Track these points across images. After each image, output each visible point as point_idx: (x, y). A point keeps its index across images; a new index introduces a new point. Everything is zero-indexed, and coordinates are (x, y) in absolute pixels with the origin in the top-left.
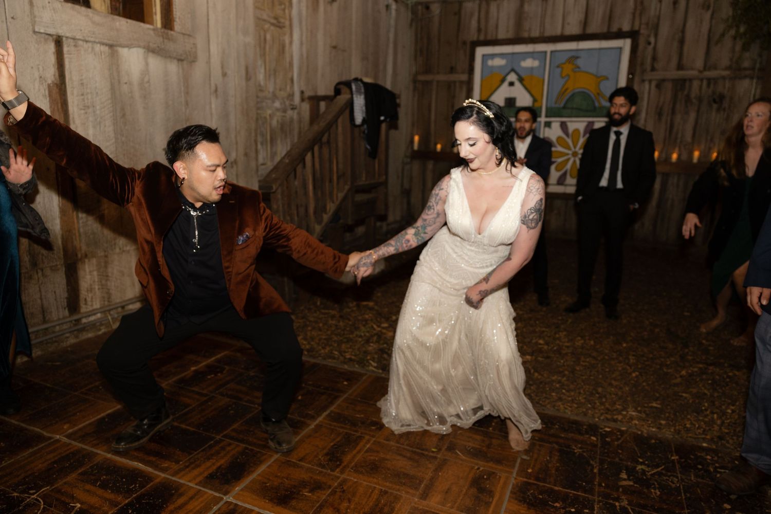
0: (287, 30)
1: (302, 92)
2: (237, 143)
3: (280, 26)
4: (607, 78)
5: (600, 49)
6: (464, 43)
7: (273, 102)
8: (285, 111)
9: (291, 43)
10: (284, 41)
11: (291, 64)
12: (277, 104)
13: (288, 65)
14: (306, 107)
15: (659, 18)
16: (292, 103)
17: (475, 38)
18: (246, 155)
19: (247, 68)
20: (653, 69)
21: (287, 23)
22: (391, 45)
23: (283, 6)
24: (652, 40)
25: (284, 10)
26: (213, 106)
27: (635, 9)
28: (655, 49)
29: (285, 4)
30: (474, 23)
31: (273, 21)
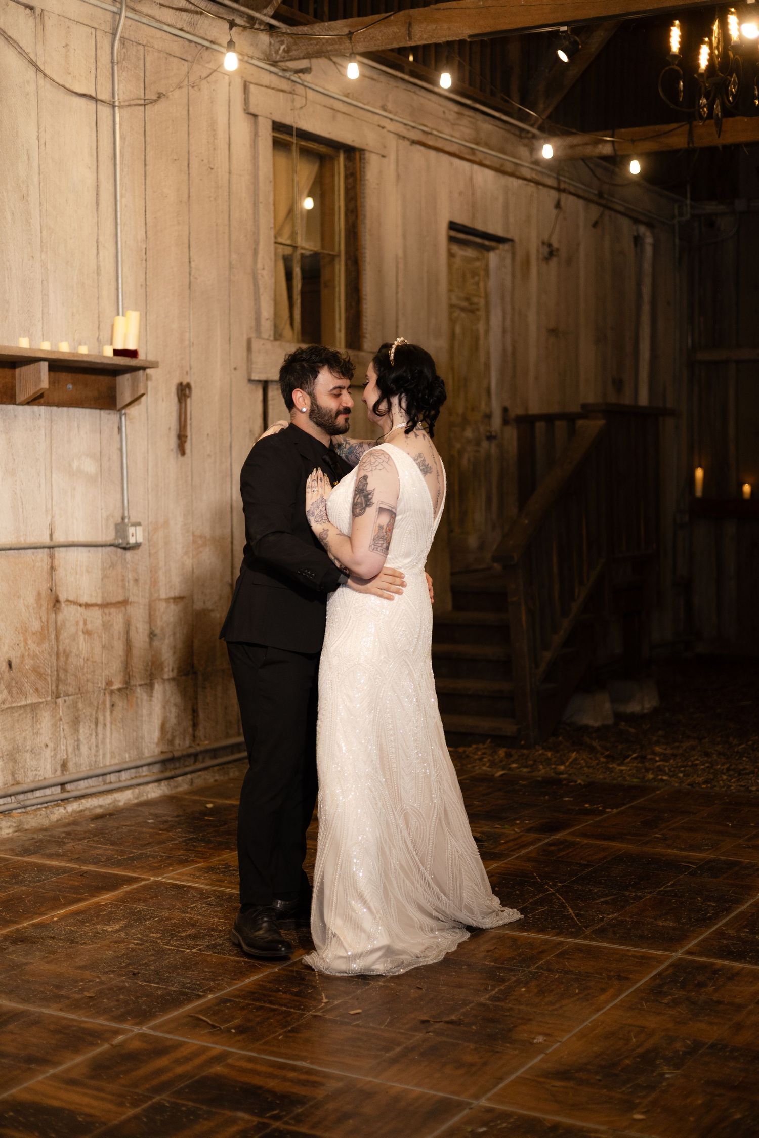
0: (482, 313)
1: (505, 410)
3: (472, 310)
7: (464, 430)
8: (478, 443)
9: (487, 331)
10: (478, 331)
11: (487, 366)
12: (469, 433)
13: (483, 368)
14: (511, 435)
16: (489, 429)
21: (482, 302)
22: (646, 308)
25: (477, 284)
29: (480, 276)
31: (464, 304)
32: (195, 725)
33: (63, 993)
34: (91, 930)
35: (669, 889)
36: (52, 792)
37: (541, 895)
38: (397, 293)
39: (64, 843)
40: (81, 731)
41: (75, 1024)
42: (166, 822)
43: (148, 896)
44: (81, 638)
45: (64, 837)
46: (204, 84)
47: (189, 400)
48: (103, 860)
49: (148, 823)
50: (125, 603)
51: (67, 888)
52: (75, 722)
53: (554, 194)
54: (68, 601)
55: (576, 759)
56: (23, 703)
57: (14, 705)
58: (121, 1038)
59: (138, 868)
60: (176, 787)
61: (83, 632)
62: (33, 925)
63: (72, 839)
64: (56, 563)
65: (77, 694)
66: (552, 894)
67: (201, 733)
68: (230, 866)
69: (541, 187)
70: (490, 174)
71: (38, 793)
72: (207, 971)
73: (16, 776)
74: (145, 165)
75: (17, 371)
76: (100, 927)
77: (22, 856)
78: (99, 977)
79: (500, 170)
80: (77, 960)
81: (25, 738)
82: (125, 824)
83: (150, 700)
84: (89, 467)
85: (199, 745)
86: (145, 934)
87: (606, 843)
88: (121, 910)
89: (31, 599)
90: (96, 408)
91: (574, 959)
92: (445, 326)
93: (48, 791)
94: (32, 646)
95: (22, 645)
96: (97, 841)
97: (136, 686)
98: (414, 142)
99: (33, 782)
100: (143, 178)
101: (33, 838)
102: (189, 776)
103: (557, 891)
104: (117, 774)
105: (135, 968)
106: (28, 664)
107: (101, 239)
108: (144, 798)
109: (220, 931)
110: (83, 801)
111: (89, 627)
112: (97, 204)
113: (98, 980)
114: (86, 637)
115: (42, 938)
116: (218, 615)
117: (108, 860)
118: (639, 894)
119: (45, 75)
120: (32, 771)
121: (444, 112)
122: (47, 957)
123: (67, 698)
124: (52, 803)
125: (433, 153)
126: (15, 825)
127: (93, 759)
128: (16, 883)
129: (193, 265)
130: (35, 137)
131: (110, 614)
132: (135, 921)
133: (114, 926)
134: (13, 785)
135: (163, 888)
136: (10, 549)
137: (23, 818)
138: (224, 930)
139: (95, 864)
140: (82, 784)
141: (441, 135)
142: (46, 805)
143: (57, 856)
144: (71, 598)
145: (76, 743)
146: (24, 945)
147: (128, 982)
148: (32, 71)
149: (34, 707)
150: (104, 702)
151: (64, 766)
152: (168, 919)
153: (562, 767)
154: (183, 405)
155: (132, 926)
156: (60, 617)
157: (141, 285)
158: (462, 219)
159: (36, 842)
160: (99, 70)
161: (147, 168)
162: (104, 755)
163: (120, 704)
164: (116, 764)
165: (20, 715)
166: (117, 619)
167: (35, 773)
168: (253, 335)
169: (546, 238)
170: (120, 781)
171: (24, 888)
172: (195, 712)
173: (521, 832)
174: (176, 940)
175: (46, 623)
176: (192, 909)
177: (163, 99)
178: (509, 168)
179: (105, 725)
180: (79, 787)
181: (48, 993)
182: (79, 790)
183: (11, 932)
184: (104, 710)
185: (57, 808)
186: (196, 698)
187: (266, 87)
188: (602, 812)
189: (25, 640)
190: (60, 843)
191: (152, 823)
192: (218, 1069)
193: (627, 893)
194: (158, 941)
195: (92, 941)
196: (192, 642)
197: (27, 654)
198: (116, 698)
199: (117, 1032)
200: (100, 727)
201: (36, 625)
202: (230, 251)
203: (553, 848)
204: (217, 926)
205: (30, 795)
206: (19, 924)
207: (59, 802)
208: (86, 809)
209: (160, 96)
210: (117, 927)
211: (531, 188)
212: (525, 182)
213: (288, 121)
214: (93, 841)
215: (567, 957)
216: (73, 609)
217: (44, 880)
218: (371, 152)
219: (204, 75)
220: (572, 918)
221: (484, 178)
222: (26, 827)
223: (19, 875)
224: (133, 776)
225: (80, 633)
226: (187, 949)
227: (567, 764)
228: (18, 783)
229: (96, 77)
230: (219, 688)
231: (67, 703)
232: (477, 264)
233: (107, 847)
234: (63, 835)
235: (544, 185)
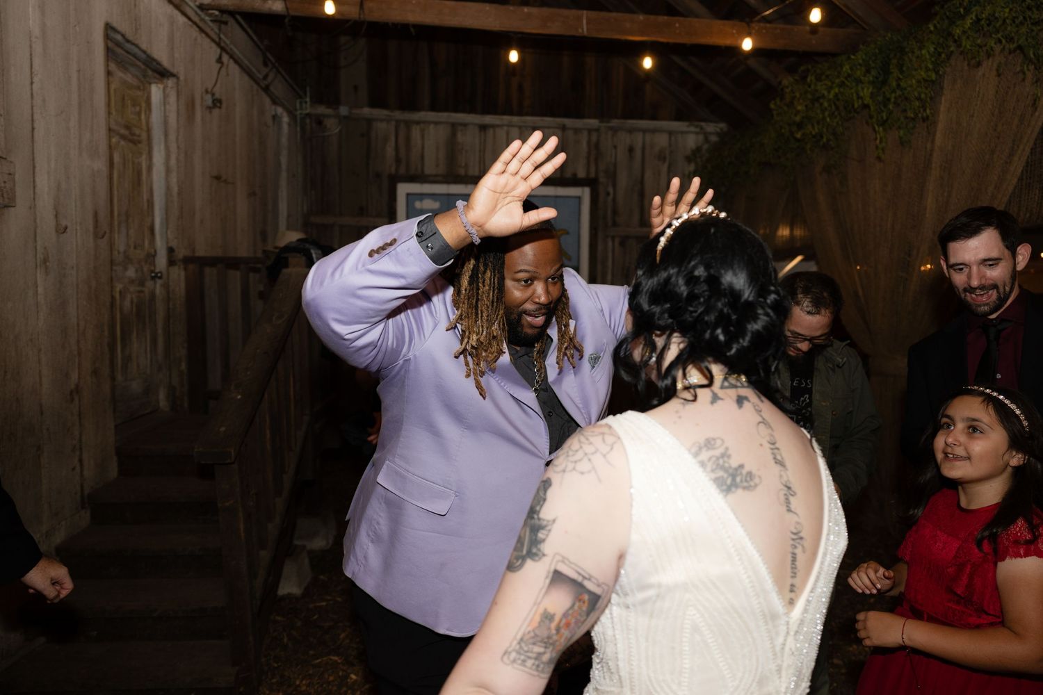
0: (144, 147)
1: (171, 250)
2: (79, 354)
3: (133, 140)
4: (568, 233)
5: (557, 197)
6: (378, 175)
7: (126, 269)
8: (142, 284)
9: (150, 168)
10: (140, 164)
11: (151, 204)
12: (131, 273)
13: (146, 205)
14: (178, 276)
15: (615, 165)
16: (153, 268)
17: (393, 170)
18: (95, 372)
19: (96, 215)
20: (615, 224)
21: (144, 135)
22: (284, 174)
23: (138, 109)
24: (611, 190)
25: (139, 114)
26: (40, 290)
27: (589, 153)
28: (614, 200)
29: (141, 107)
30: (390, 150)
31: (123, 131)
53: (216, 48)
69: (204, 35)
92: (103, 148)
169: (210, 86)
211: (195, 32)
212: (190, 23)
232: (139, 93)
235: (207, 35)
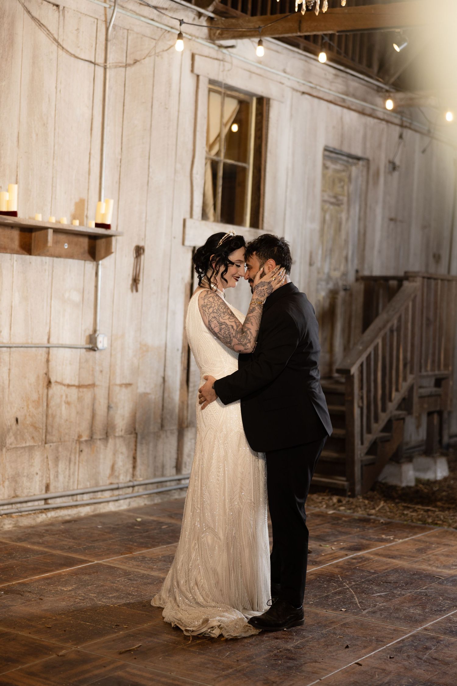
0: (345, 207)
1: (357, 272)
3: (338, 204)
7: (328, 283)
8: (337, 293)
9: (347, 219)
10: (341, 218)
12: (331, 286)
14: (360, 288)
16: (345, 283)
19: (311, 254)
21: (345, 199)
23: (342, 183)
25: (343, 187)
29: (344, 181)
31: (333, 200)
32: (134, 467)
33: (33, 624)
34: (54, 589)
35: (423, 591)
36: (39, 503)
37: (340, 589)
38: (286, 192)
39: (43, 536)
40: (60, 466)
41: (37, 642)
42: (110, 528)
43: (92, 572)
44: (64, 407)
45: (44, 533)
46: (165, 54)
47: (142, 257)
48: (67, 548)
49: (98, 528)
50: (93, 385)
51: (42, 563)
52: (57, 459)
53: (398, 128)
54: (56, 382)
55: (383, 507)
56: (24, 445)
57: (18, 446)
58: (63, 652)
59: (88, 554)
60: (119, 506)
61: (65, 402)
62: (18, 583)
63: (49, 534)
64: (50, 357)
65: (59, 442)
66: (348, 588)
67: (138, 472)
68: (146, 558)
69: (390, 125)
70: (354, 115)
71: (30, 504)
72: (122, 618)
73: (16, 491)
74: (124, 106)
75: (33, 234)
76: (59, 587)
77: (16, 542)
78: (55, 617)
79: (362, 113)
80: (43, 606)
81: (24, 468)
82: (84, 527)
83: (106, 449)
84: (76, 297)
85: (136, 480)
86: (87, 593)
87: (390, 560)
88: (74, 579)
89: (33, 380)
90: (82, 260)
91: (351, 628)
92: (318, 214)
93: (36, 503)
94: (32, 409)
95: (25, 408)
96: (64, 536)
97: (96, 439)
98: (303, 93)
99: (27, 496)
100: (122, 113)
101: (25, 532)
102: (128, 500)
103: (351, 587)
104: (81, 496)
105: (77, 613)
106: (29, 421)
107: (92, 152)
108: (97, 512)
109: (134, 595)
110: (58, 511)
111: (69, 399)
112: (91, 130)
113: (54, 618)
114: (67, 406)
115: (23, 592)
116: (153, 397)
117: (70, 548)
118: (403, 593)
119: (63, 48)
120: (27, 489)
121: (325, 74)
122: (25, 603)
123: (52, 444)
124: (38, 511)
125: (316, 101)
126: (13, 523)
127: (66, 484)
128: (11, 558)
129: (151, 170)
130: (54, 87)
131: (83, 392)
132: (82, 585)
133: (68, 588)
134: (14, 497)
135: (101, 568)
136: (22, 347)
137: (20, 519)
138: (135, 595)
139: (61, 550)
140: (58, 500)
141: (322, 89)
142: (34, 512)
143: (39, 544)
144: (59, 380)
145: (56, 474)
146: (12, 595)
147: (72, 621)
148: (54, 46)
149: (31, 448)
150: (75, 448)
151: (47, 488)
152: (102, 586)
153: (373, 511)
154: (139, 260)
155: (79, 588)
156: (51, 392)
157: (116, 182)
158: (334, 144)
159: (26, 534)
160: (97, 45)
161: (125, 107)
162: (74, 482)
163: (86, 450)
164: (81, 489)
165: (21, 453)
166: (88, 395)
167: (28, 490)
168: (188, 216)
169: (391, 157)
170: (83, 500)
171: (15, 561)
172: (135, 458)
173: (336, 549)
174: (105, 599)
175: (41, 395)
176: (118, 581)
177: (138, 63)
178: (368, 111)
179: (75, 463)
180: (56, 502)
181: (23, 623)
182: (57, 504)
183: (4, 587)
184: (75, 453)
185: (41, 514)
186: (136, 450)
187: (206, 57)
188: (393, 541)
189: (28, 406)
190: (41, 535)
191: (101, 528)
192: (120, 673)
193: (395, 592)
194: (94, 598)
195: (53, 596)
196: (136, 413)
197: (28, 414)
198: (83, 447)
199: (62, 648)
200: (72, 465)
201: (35, 396)
202: (176, 162)
203: (354, 561)
204: (132, 592)
205: (24, 505)
206: (9, 582)
207: (43, 510)
208: (60, 516)
209: (136, 62)
210: (70, 588)
211: (384, 125)
213: (220, 78)
214: (62, 536)
215: (348, 626)
216: (59, 387)
217: (28, 557)
218: (274, 99)
219: (166, 48)
220: (356, 604)
221: (351, 117)
222: (21, 524)
223: (13, 554)
224: (91, 497)
225: (63, 403)
226: (112, 604)
227: (377, 509)
228: (17, 496)
229: (96, 49)
230: (151, 445)
231: (52, 447)
232: (344, 174)
233: (70, 540)
234: (44, 531)
235: (392, 123)
